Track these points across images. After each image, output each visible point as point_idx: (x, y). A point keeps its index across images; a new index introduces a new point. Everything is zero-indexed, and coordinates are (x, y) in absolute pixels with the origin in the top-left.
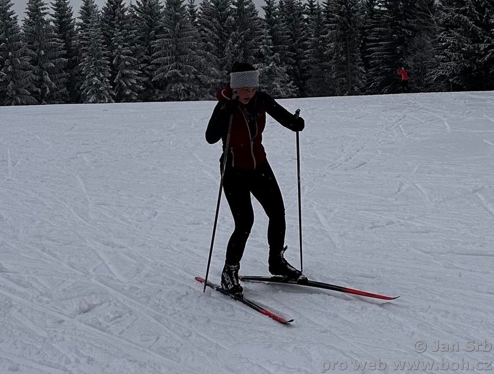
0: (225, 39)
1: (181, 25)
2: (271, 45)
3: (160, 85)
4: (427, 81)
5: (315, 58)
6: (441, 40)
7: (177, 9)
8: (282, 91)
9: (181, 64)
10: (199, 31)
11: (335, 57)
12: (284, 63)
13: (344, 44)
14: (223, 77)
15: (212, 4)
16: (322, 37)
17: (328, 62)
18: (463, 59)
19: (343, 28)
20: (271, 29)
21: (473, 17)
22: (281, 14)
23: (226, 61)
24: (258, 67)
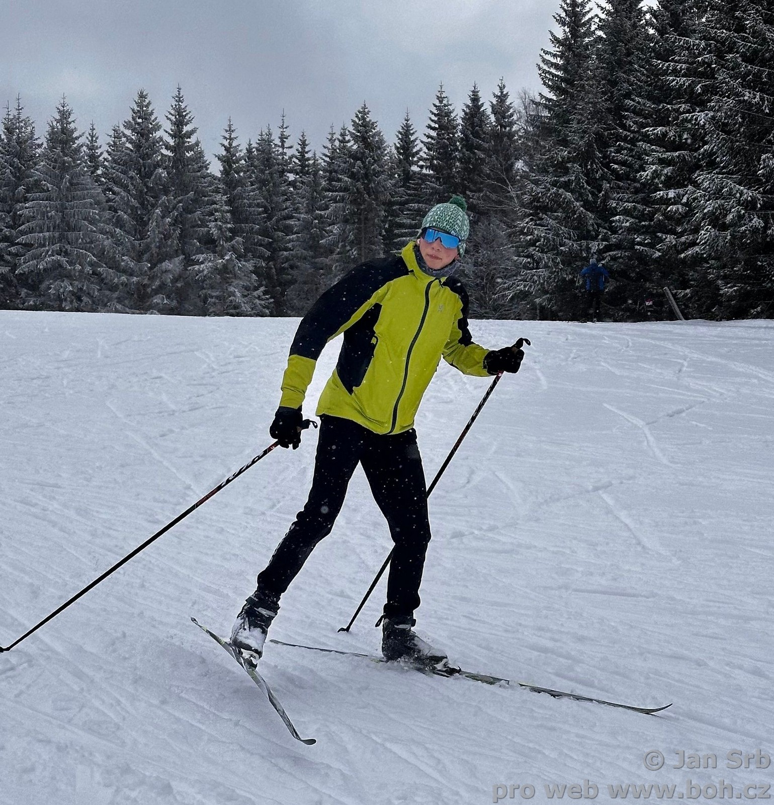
0: (150, 208)
1: (72, 177)
2: (229, 223)
3: (30, 281)
4: (495, 300)
5: (304, 250)
6: (525, 231)
7: (66, 151)
8: (244, 303)
9: (68, 247)
10: (104, 191)
11: (338, 250)
12: (250, 254)
13: (357, 229)
14: (142, 274)
15: (129, 146)
16: (318, 214)
17: (327, 258)
18: (561, 266)
19: (355, 200)
20: (231, 194)
21: (581, 195)
22: (248, 171)
23: (148, 248)
24: (205, 259)
